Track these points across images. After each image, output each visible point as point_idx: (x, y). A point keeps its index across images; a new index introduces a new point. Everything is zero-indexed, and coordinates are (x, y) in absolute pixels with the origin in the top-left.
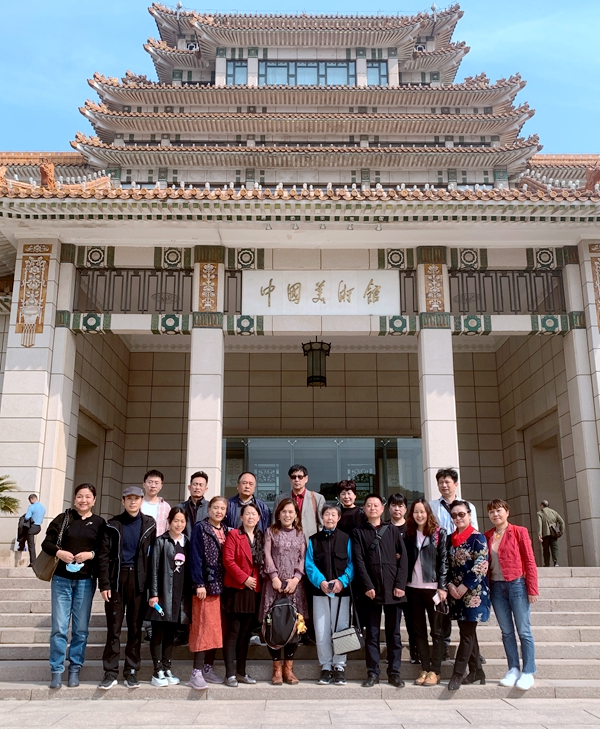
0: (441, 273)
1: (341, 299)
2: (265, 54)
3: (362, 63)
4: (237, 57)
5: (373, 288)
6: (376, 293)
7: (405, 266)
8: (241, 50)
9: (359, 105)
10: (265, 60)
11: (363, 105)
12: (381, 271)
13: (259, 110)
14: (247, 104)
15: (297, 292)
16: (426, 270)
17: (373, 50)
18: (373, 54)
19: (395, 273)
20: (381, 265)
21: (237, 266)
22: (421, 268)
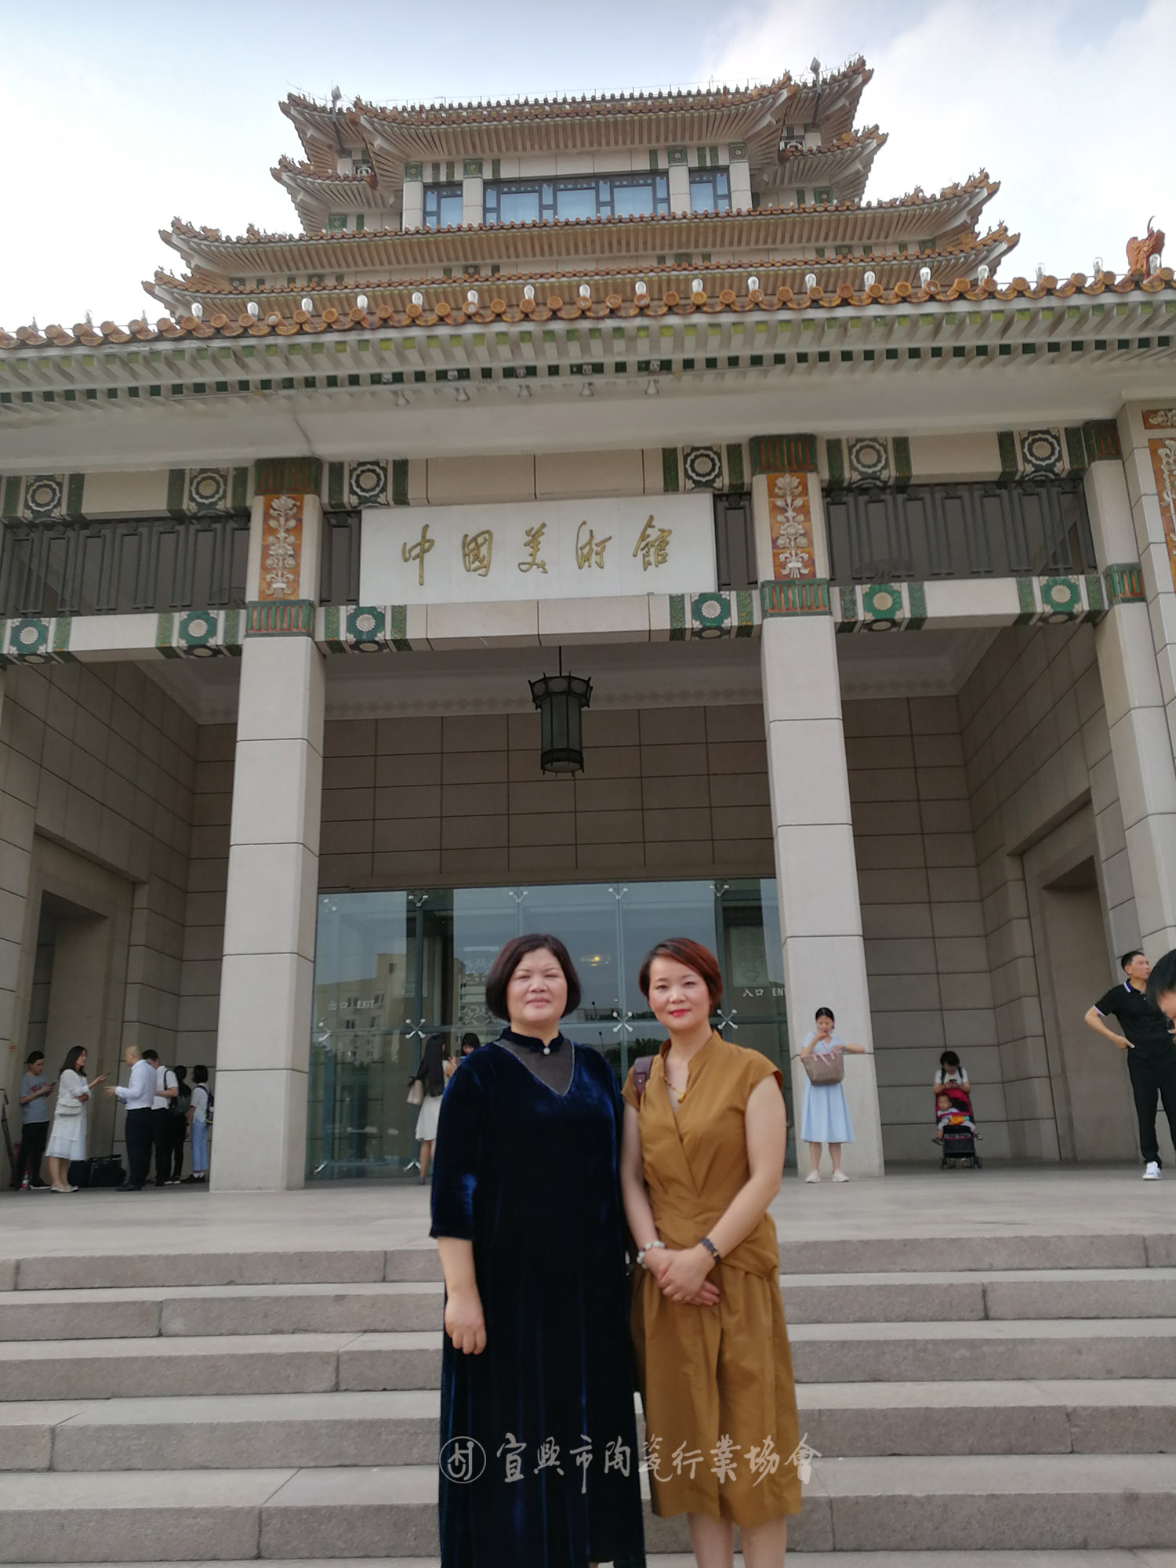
0: (805, 492)
1: (583, 560)
2: (496, 170)
3: (680, 175)
4: (443, 178)
5: (653, 534)
6: (662, 544)
7: (724, 482)
8: (451, 166)
9: (676, 251)
10: (497, 181)
11: (684, 251)
12: (672, 498)
13: (486, 272)
14: (463, 262)
15: (484, 551)
16: (771, 487)
17: (701, 149)
18: (701, 157)
19: (705, 500)
20: (671, 485)
21: (349, 500)
22: (759, 485)
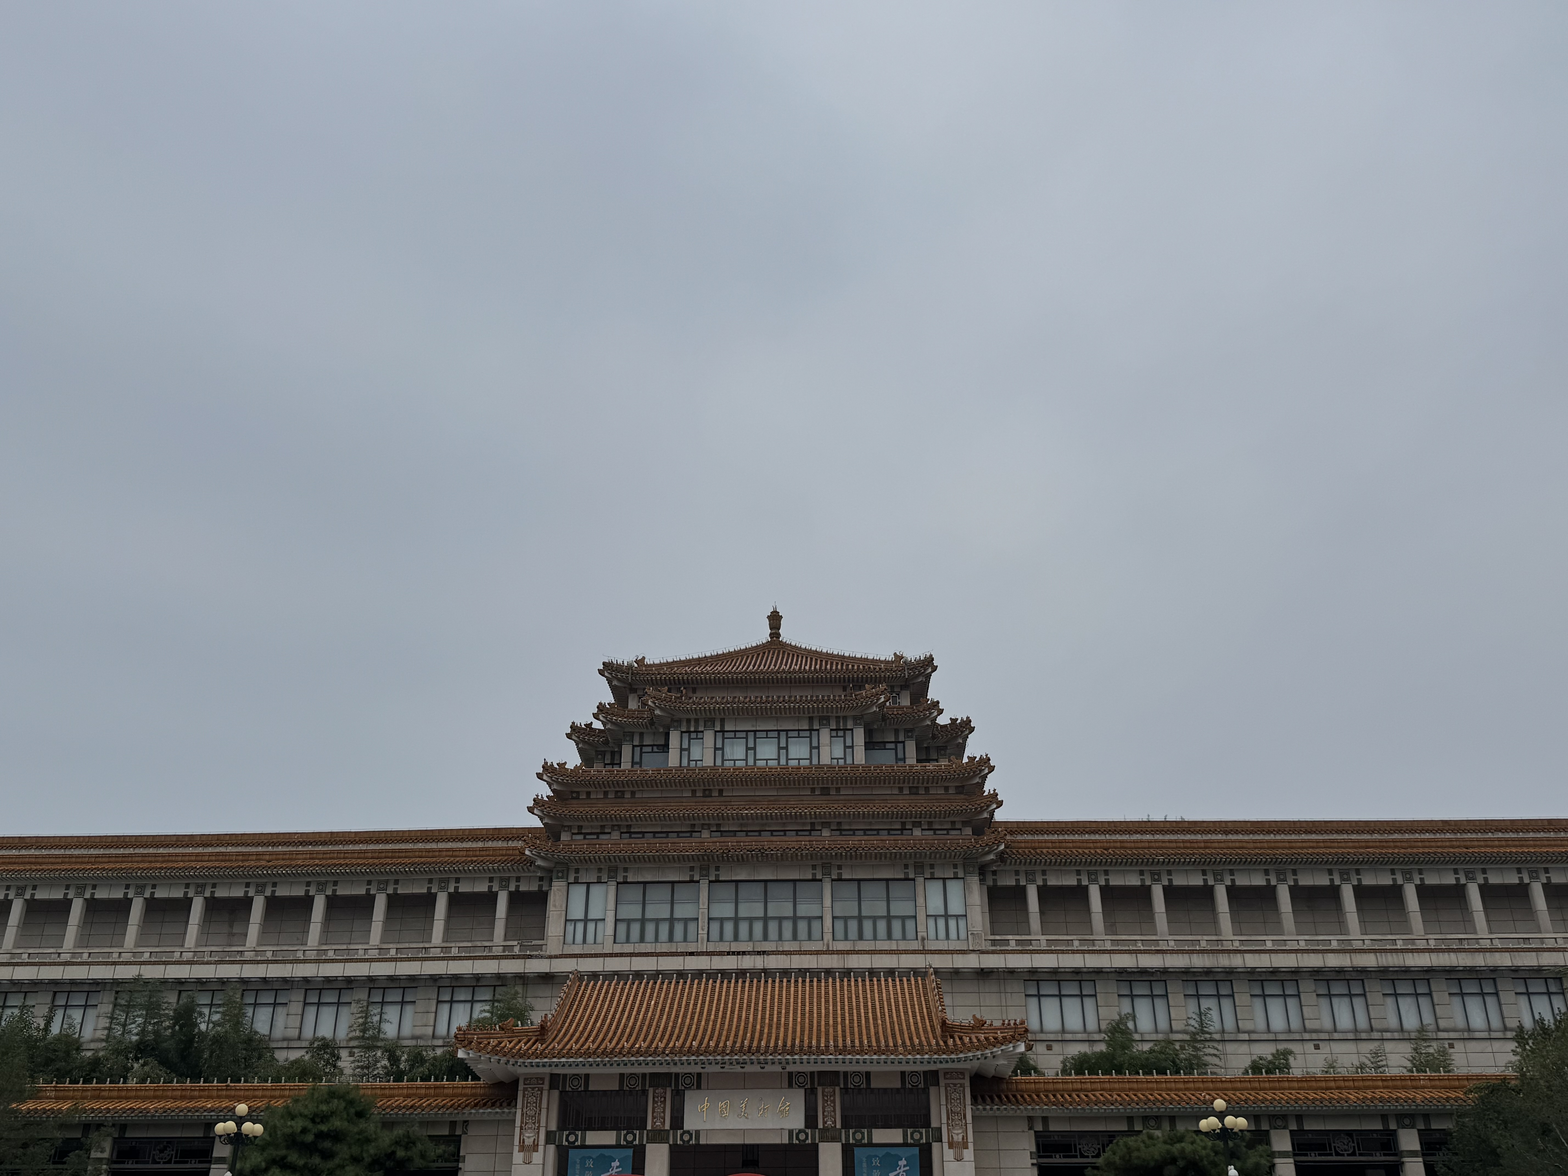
0: (834, 1095)
2: (722, 725)
3: (825, 734)
4: (692, 729)
6: (787, 1110)
7: (808, 1086)
8: (697, 721)
9: (821, 786)
10: (723, 731)
11: (825, 786)
12: (791, 1092)
13: (715, 794)
14: (702, 787)
15: (726, 1110)
16: (823, 1092)
17: (838, 718)
18: (838, 723)
19: (802, 1094)
20: (790, 1085)
21: (681, 1088)
22: (819, 1090)
